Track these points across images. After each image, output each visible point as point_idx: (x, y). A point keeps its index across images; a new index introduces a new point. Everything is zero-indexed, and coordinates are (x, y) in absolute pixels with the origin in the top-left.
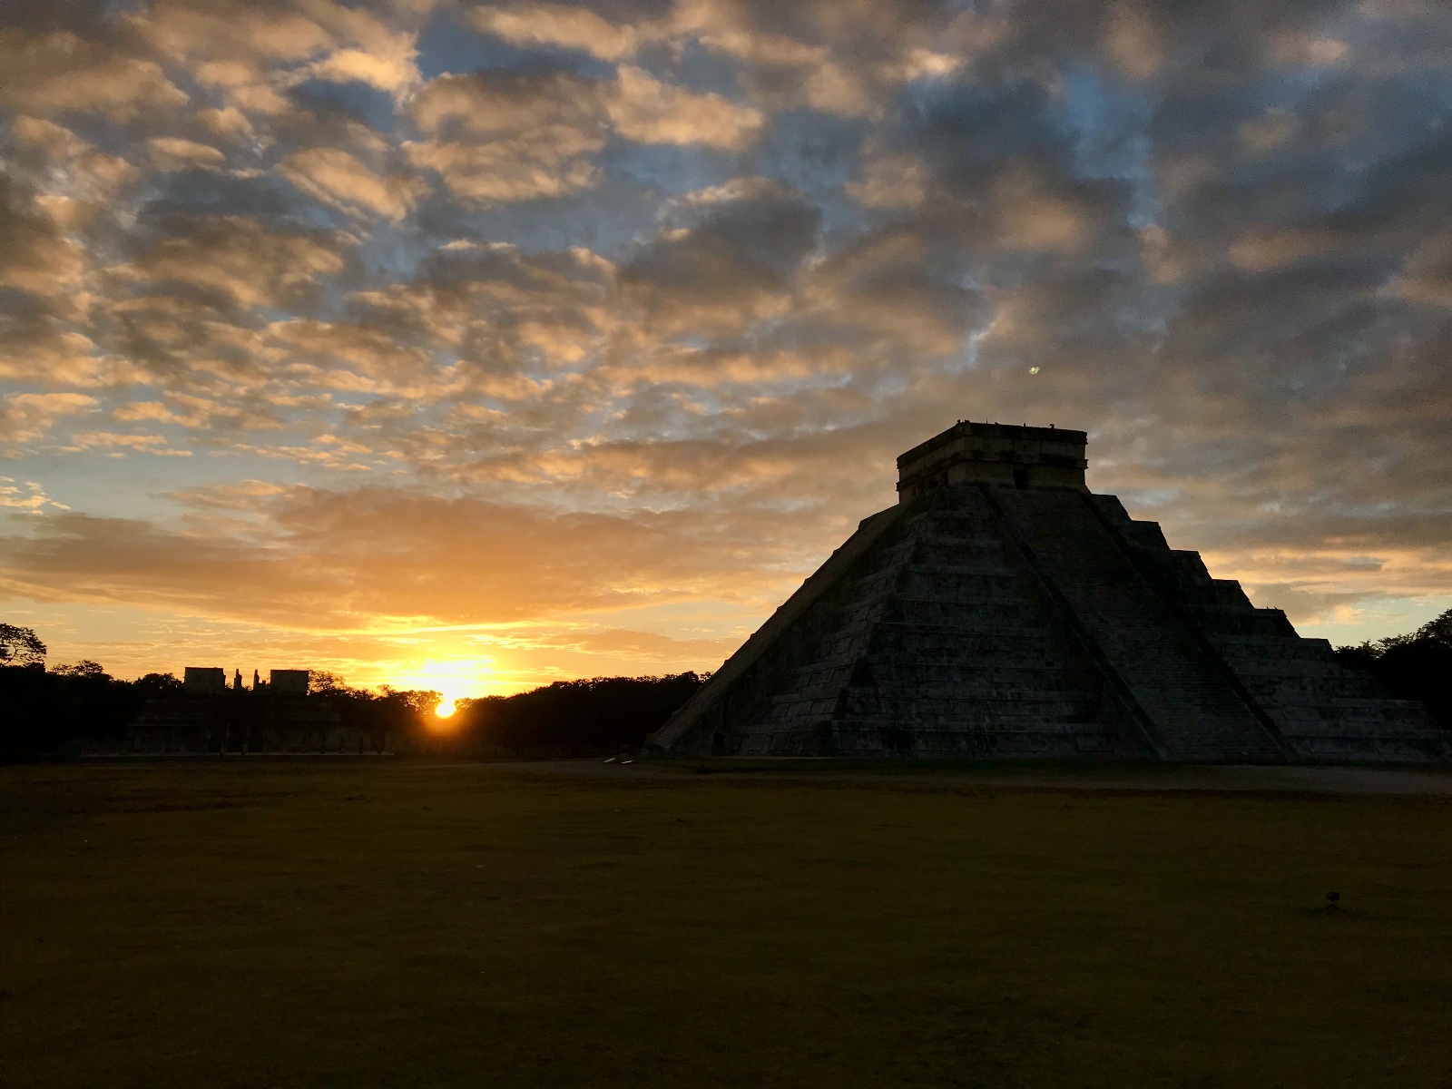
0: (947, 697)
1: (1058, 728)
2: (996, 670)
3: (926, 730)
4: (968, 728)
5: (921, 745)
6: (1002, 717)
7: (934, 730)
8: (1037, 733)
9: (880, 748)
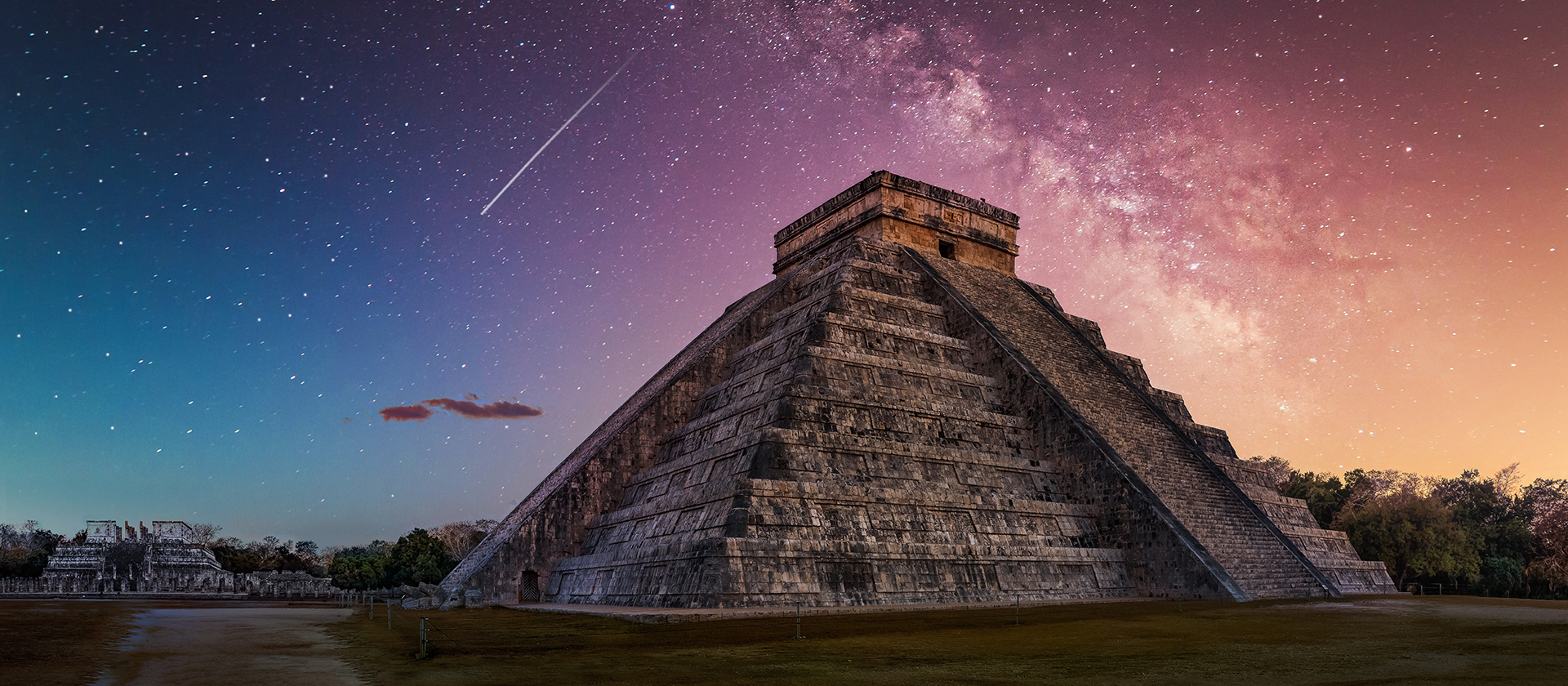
0: (912, 502)
1: (1071, 553)
2: (970, 465)
3: (893, 556)
4: (955, 553)
5: (884, 583)
6: (991, 537)
7: (905, 556)
8: (1048, 562)
9: (816, 588)
